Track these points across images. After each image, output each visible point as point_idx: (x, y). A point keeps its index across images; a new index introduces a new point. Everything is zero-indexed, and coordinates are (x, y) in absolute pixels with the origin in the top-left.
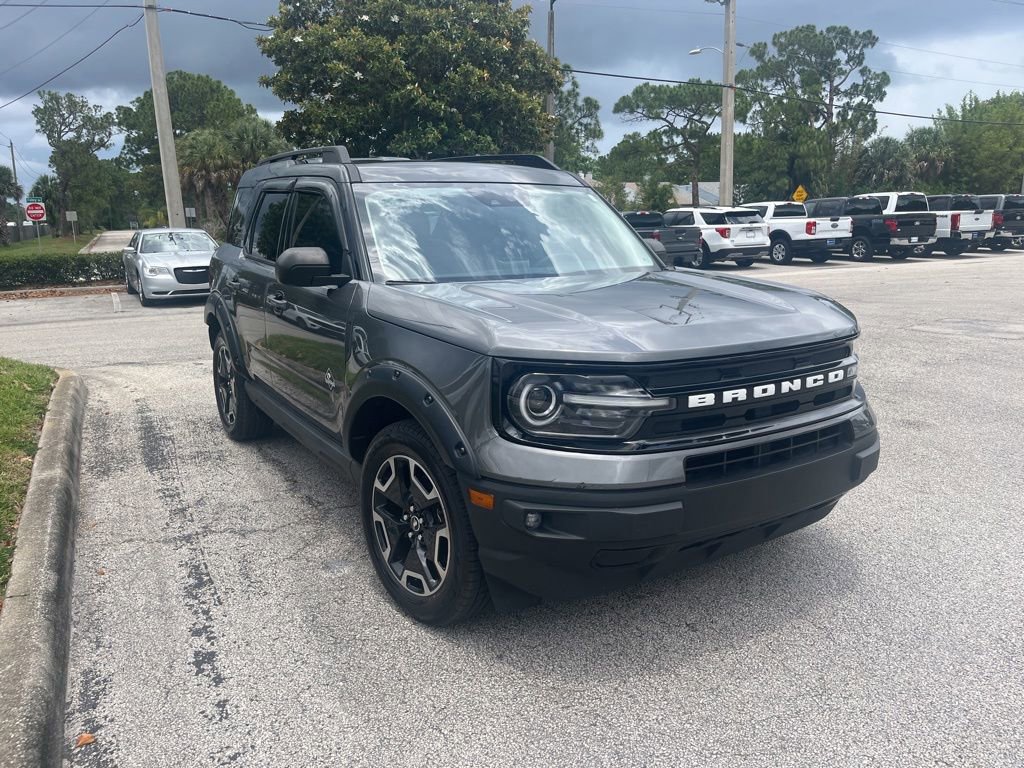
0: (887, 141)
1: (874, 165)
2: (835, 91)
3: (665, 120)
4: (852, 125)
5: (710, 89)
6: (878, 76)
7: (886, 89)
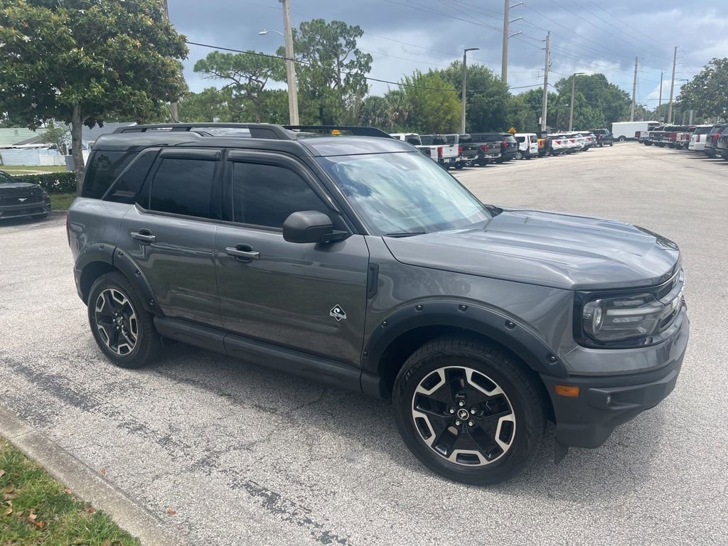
0: (375, 99)
1: (369, 114)
2: (340, 64)
3: (233, 79)
4: (353, 87)
5: (263, 59)
6: (365, 55)
7: (370, 65)
